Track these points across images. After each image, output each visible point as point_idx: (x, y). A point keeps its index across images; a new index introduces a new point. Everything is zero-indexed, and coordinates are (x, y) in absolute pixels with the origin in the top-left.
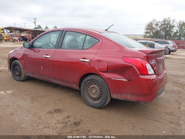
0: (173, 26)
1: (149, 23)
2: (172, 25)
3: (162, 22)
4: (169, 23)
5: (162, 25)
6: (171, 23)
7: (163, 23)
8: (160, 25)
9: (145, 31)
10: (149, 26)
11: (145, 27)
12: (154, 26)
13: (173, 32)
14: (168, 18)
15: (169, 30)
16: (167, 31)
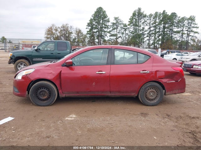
0: (71, 33)
1: (49, 28)
2: (70, 31)
3: (61, 27)
4: (67, 29)
5: (61, 31)
6: (69, 29)
7: (62, 29)
8: (60, 31)
9: (46, 36)
10: (49, 31)
11: (45, 32)
12: (54, 31)
13: (72, 38)
14: (66, 25)
15: (68, 36)
16: (67, 37)
